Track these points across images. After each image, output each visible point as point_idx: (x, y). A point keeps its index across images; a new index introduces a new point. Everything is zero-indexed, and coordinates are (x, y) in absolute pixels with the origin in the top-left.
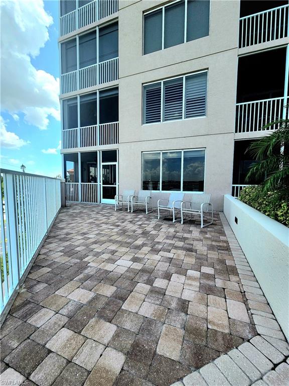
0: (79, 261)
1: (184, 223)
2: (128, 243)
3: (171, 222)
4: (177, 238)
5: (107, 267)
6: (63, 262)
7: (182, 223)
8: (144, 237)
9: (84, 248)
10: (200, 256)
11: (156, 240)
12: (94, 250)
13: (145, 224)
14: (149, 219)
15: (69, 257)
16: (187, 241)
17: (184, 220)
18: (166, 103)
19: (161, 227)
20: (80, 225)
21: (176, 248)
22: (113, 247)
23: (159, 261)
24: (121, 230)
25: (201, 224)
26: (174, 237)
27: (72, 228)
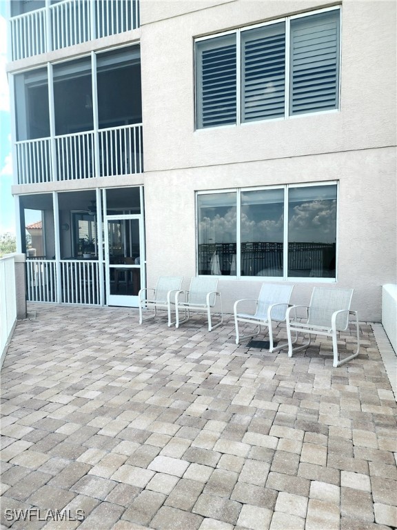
0: (68, 462)
1: (295, 354)
2: (174, 411)
3: (264, 352)
4: (282, 394)
5: (131, 478)
6: (33, 467)
7: (290, 353)
8: (208, 394)
9: (76, 426)
10: (337, 444)
11: (236, 402)
12: (101, 432)
13: (208, 358)
14: (215, 344)
15: (46, 452)
16: (304, 404)
17: (294, 345)
18: (246, 80)
19: (244, 366)
20: (64, 364)
21: (283, 422)
22: (141, 423)
23: (246, 458)
24: (156, 375)
25: (332, 357)
26: (275, 393)
27: (47, 375)
